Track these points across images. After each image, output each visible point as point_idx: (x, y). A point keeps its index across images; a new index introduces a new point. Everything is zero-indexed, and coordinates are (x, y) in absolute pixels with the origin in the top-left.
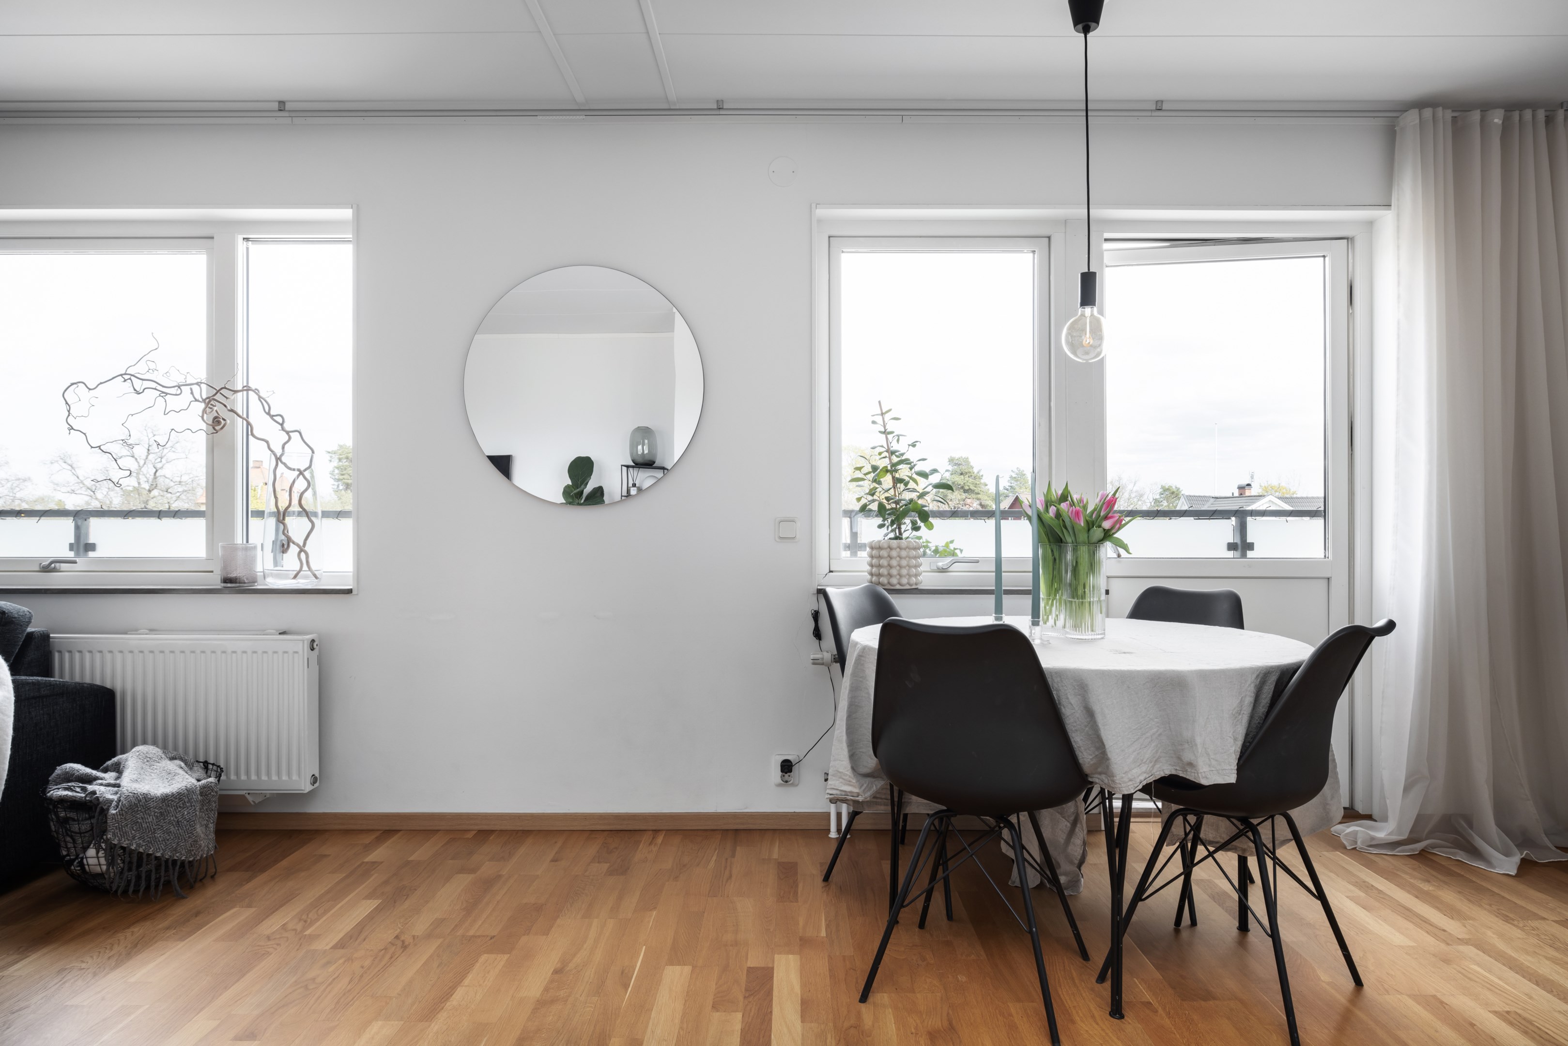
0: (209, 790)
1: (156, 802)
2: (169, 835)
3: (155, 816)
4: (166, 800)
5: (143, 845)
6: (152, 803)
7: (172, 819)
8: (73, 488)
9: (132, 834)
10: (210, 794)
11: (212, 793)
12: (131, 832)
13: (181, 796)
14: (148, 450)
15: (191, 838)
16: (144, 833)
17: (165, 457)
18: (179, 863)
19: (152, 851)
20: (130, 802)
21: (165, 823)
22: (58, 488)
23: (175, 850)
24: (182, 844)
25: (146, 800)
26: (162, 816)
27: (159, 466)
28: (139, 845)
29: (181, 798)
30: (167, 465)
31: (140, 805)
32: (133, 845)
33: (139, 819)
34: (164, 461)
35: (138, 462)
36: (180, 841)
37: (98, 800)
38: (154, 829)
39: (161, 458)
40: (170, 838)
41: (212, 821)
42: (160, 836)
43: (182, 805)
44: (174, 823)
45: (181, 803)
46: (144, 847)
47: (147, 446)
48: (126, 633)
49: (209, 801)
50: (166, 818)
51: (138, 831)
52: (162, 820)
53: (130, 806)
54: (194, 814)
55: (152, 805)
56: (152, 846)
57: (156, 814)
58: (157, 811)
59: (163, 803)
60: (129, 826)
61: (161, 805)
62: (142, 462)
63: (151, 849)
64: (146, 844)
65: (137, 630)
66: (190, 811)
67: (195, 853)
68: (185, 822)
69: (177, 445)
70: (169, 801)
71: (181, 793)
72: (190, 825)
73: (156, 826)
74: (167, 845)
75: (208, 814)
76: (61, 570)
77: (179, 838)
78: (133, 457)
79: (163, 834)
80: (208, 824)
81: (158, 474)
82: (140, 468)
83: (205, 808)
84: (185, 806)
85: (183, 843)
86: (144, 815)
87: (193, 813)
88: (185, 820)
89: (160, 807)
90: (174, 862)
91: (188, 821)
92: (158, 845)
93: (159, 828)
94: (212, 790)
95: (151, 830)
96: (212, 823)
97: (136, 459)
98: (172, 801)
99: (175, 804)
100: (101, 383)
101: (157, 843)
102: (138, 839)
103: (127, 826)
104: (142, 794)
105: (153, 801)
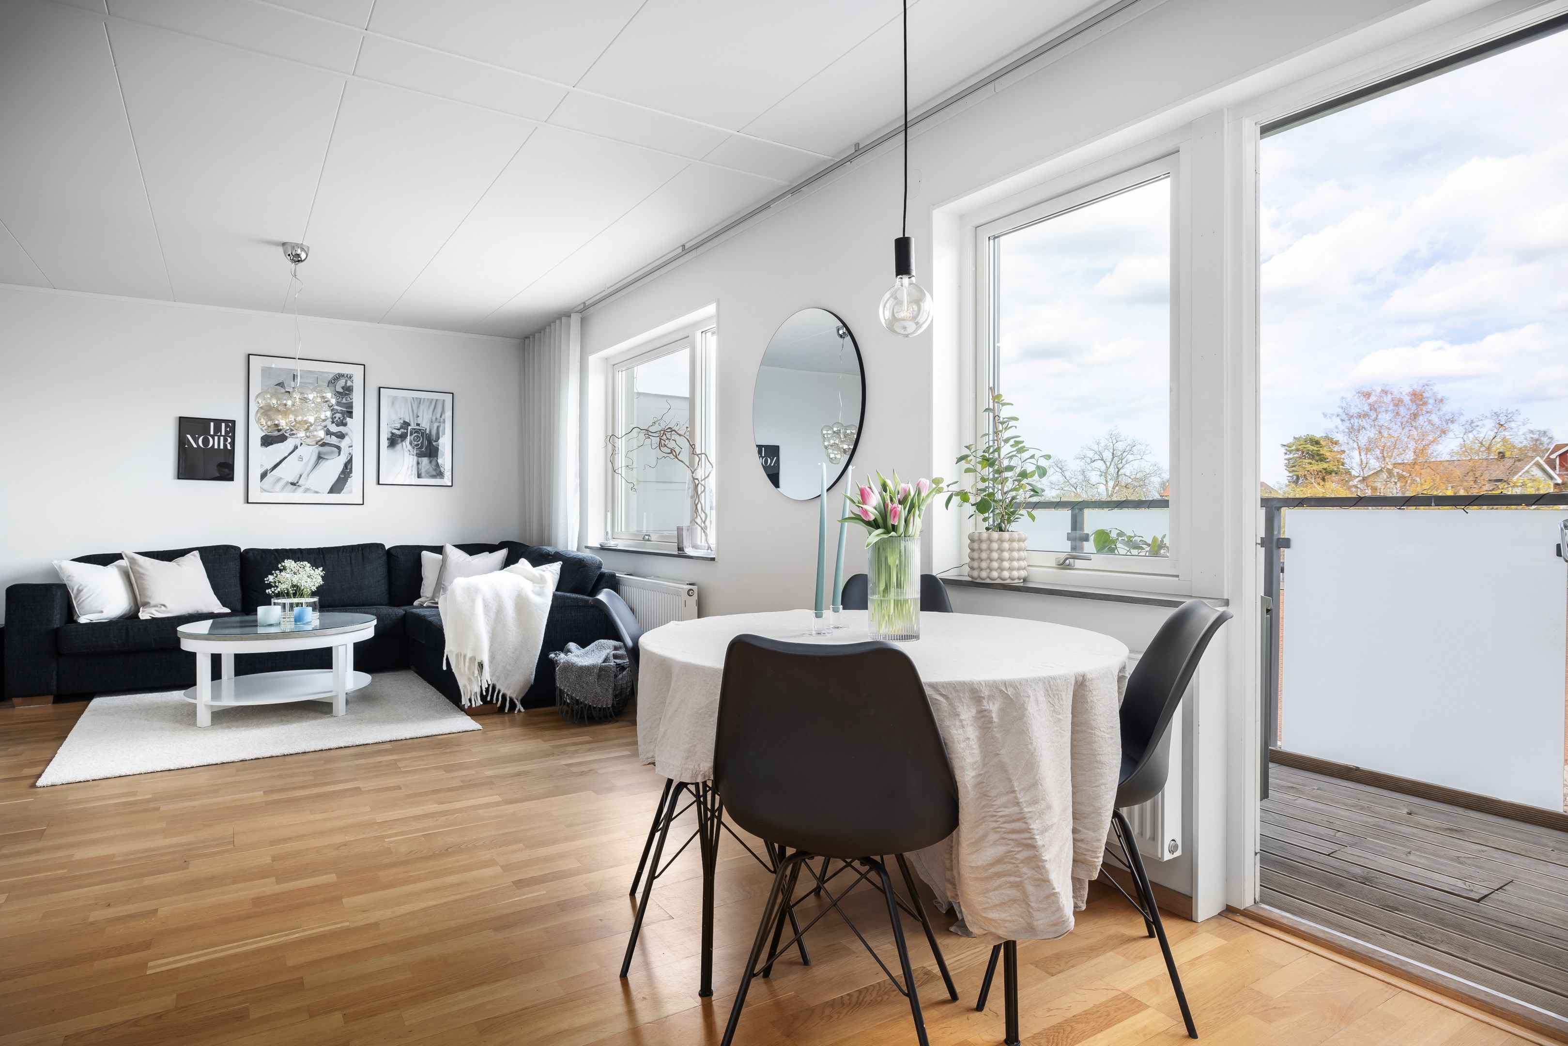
3: (575, 676)
8: (1062, 486)
9: (565, 683)
10: (609, 671)
13: (589, 668)
14: (1113, 454)
15: (593, 693)
16: (570, 684)
17: (1125, 459)
22: (1053, 486)
23: (585, 698)
24: (589, 696)
25: (572, 666)
27: (1120, 466)
30: (1127, 466)
31: (569, 668)
32: (565, 689)
33: (569, 673)
34: (1124, 461)
35: (1106, 464)
38: (574, 682)
39: (1122, 460)
42: (578, 688)
44: (585, 683)
45: (589, 672)
47: (1112, 451)
50: (582, 679)
51: (568, 682)
52: (579, 679)
53: (564, 668)
62: (1108, 464)
63: (574, 694)
68: (590, 683)
69: (1134, 448)
70: (583, 669)
72: (592, 686)
75: (608, 683)
77: (587, 692)
78: (1102, 460)
80: (608, 689)
81: (1119, 473)
82: (1108, 468)
83: (605, 679)
84: (591, 674)
86: (572, 672)
87: (595, 679)
89: (579, 672)
90: (587, 706)
93: (577, 684)
96: (611, 689)
97: (1104, 462)
99: (586, 672)
101: (577, 691)
102: (567, 686)
103: (563, 678)
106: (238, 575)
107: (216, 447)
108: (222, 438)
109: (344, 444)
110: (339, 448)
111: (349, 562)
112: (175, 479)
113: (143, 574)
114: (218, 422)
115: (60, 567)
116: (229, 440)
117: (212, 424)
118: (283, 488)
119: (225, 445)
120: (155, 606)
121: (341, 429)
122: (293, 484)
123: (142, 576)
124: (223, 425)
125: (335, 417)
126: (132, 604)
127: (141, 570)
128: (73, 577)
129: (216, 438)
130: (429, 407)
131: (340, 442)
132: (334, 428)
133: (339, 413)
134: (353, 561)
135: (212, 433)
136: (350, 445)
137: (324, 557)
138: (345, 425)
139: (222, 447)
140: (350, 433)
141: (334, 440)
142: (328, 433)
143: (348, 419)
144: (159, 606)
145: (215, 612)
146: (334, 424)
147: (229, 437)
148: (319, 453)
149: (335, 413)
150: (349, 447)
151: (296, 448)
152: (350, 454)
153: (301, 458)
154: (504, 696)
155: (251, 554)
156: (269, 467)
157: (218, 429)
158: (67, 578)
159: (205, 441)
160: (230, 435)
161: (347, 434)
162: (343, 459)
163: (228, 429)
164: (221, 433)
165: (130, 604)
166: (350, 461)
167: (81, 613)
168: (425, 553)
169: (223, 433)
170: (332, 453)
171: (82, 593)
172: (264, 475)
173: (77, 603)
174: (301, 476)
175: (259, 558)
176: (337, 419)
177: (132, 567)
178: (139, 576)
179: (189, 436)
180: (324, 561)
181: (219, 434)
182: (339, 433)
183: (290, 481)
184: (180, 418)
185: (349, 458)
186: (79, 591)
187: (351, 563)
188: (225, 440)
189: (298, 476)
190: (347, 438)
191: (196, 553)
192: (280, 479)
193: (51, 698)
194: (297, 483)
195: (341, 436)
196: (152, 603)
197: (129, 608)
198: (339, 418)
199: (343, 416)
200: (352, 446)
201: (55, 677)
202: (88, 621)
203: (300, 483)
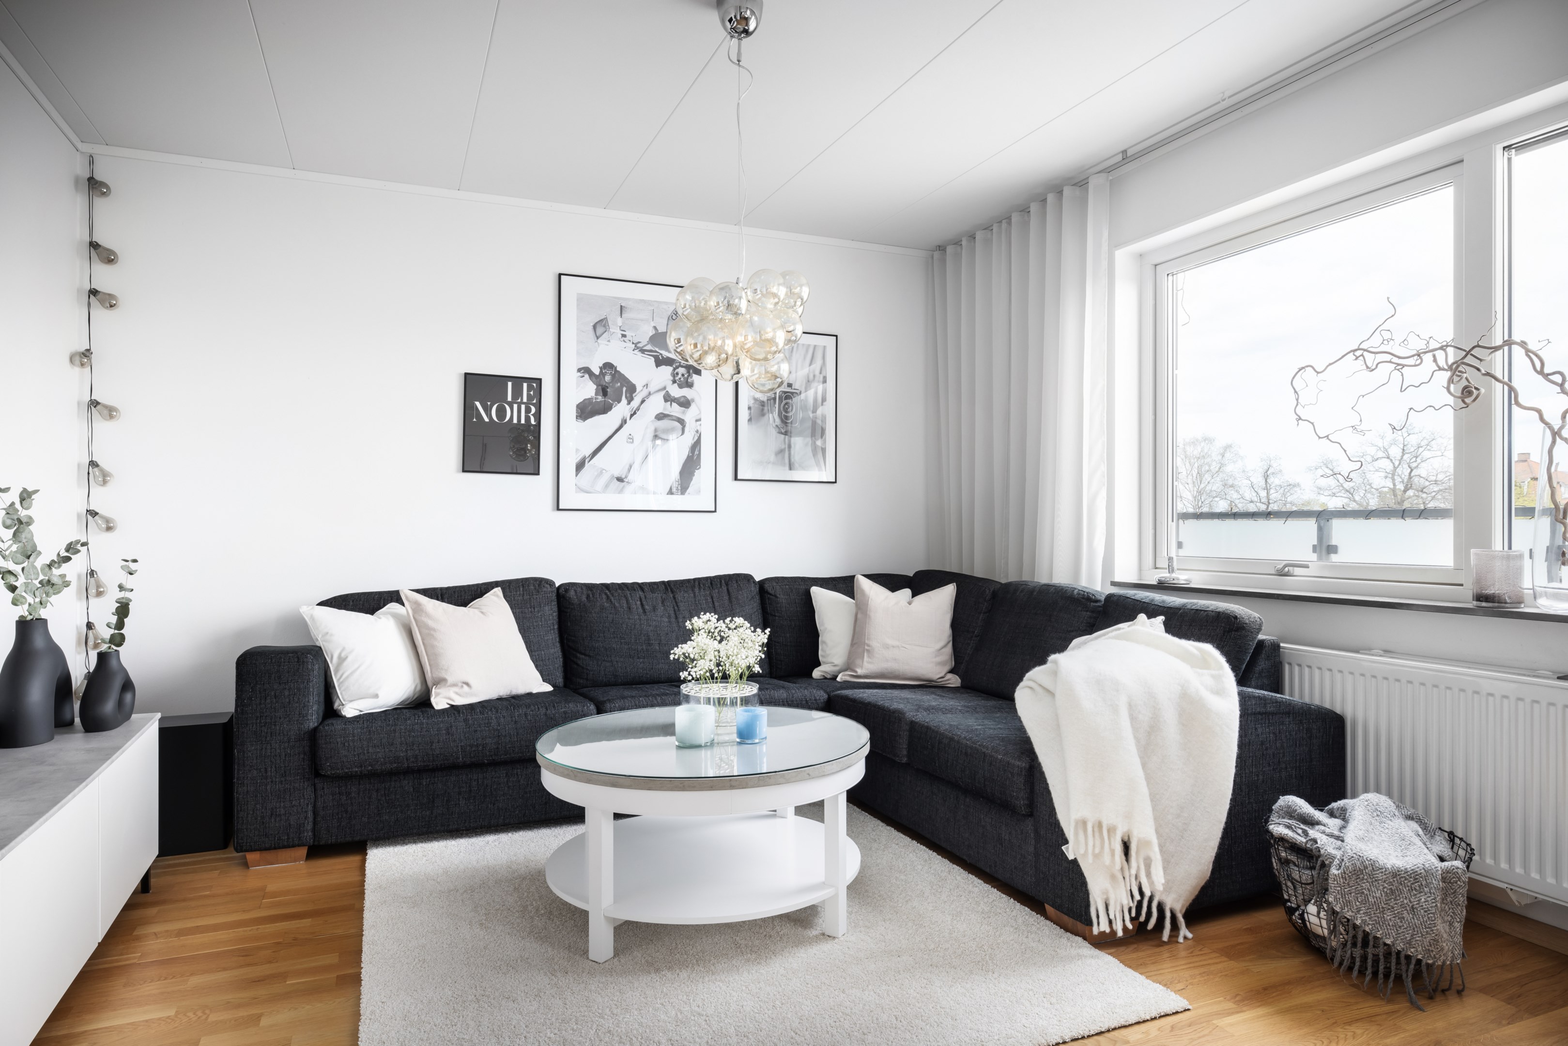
0: (1454, 878)
1: (1385, 875)
2: (1401, 922)
3: (1384, 891)
4: (1396, 874)
5: (1369, 924)
6: (1380, 874)
7: (1405, 902)
8: (1334, 491)
9: (1356, 906)
10: (1456, 883)
11: (1459, 883)
12: (1355, 903)
13: (1417, 875)
14: (1403, 450)
15: (1430, 934)
16: (1371, 908)
17: (1420, 456)
18: (1413, 961)
19: (1381, 935)
20: (1354, 865)
21: (1396, 904)
22: (1322, 492)
23: (1409, 943)
24: (1418, 939)
25: (1373, 869)
26: (1393, 895)
27: (1414, 465)
28: (1364, 922)
29: (1417, 879)
30: (1423, 464)
31: (1366, 873)
32: (1357, 919)
33: (1365, 889)
34: (1419, 460)
35: (1393, 463)
36: (1416, 934)
37: (1319, 851)
38: (1383, 908)
39: (1417, 457)
40: (1403, 926)
41: (1458, 920)
42: (1390, 919)
43: (1418, 888)
44: (1408, 909)
45: (1416, 884)
46: (1370, 927)
47: (1402, 446)
48: (1357, 652)
49: (1455, 892)
50: (1398, 898)
51: (1364, 904)
52: (1393, 900)
53: (1354, 870)
54: (1434, 905)
55: (1380, 876)
56: (1381, 928)
57: (1385, 890)
58: (1386, 886)
59: (1394, 877)
60: (1353, 894)
61: (1391, 880)
62: (1397, 463)
63: (1379, 931)
64: (1373, 924)
65: (1370, 649)
66: (1429, 899)
67: (1434, 955)
68: (1422, 911)
69: (1433, 443)
70: (1402, 877)
71: (1417, 872)
72: (1428, 918)
73: (1385, 904)
74: (1399, 934)
75: (1452, 909)
76: (1295, 574)
77: (1414, 929)
78: (1388, 458)
79: (1394, 917)
80: (1453, 923)
81: (1412, 474)
82: (1395, 468)
83: (1448, 900)
84: (1422, 890)
85: (1419, 937)
86: (1370, 886)
87: (1433, 903)
88: (1422, 909)
89: (1391, 882)
90: (1408, 958)
91: (1425, 912)
92: (1387, 929)
93: (1389, 909)
94: (1459, 879)
95: (1379, 908)
96: (1458, 922)
97: (1391, 460)
98: (1406, 880)
99: (1409, 884)
100: (1330, 364)
101: (1386, 926)
102: (1364, 913)
103: (1350, 894)
104: (1368, 859)
105: (1382, 872)
106: (556, 627)
107: (515, 421)
108: (523, 407)
109: (689, 416)
110: (681, 422)
111: (711, 605)
112: (458, 472)
113: (434, 630)
114: (518, 381)
115: (312, 617)
116: (533, 410)
117: (510, 384)
118: (607, 486)
119: (528, 419)
120: (455, 685)
121: (685, 392)
122: (620, 480)
123: (432, 632)
124: (525, 385)
125: (677, 374)
126: (418, 681)
127: (430, 623)
128: (331, 635)
129: (515, 406)
130: (805, 358)
131: (684, 412)
132: (676, 392)
133: (682, 367)
134: (717, 604)
135: (509, 399)
136: (698, 418)
137: (674, 598)
138: (690, 385)
139: (523, 421)
140: (697, 399)
141: (675, 410)
142: (668, 398)
143: (695, 377)
144: (460, 684)
145: (534, 691)
146: (676, 385)
147: (533, 404)
148: (656, 430)
149: (677, 367)
150: (697, 421)
151: (624, 422)
152: (697, 431)
153: (631, 439)
154: (1161, 908)
155: (572, 593)
156: (588, 452)
157: (517, 393)
158: (323, 636)
159: (501, 412)
160: (535, 401)
161: (693, 400)
162: (688, 439)
163: (532, 393)
164: (522, 399)
165: (414, 680)
166: (696, 445)
167: (345, 697)
168: (815, 590)
169: (525, 400)
170: (672, 430)
171: (345, 664)
172: (580, 466)
173: (338, 680)
174: (631, 467)
175: (584, 598)
176: (680, 376)
177: (417, 617)
178: (429, 633)
179: (478, 404)
180: (676, 602)
181: (519, 400)
182: (682, 400)
183: (617, 475)
184: (466, 374)
185: (696, 438)
186: (342, 660)
187: (714, 607)
188: (528, 410)
189: (627, 467)
190: (693, 406)
191: (498, 591)
192: (601, 472)
193: (304, 851)
194: (626, 477)
195: (685, 403)
196: (451, 680)
197: (413, 688)
198: (683, 375)
199: (688, 372)
200: (699, 420)
201: (310, 815)
202: (357, 713)
203: (630, 477)
